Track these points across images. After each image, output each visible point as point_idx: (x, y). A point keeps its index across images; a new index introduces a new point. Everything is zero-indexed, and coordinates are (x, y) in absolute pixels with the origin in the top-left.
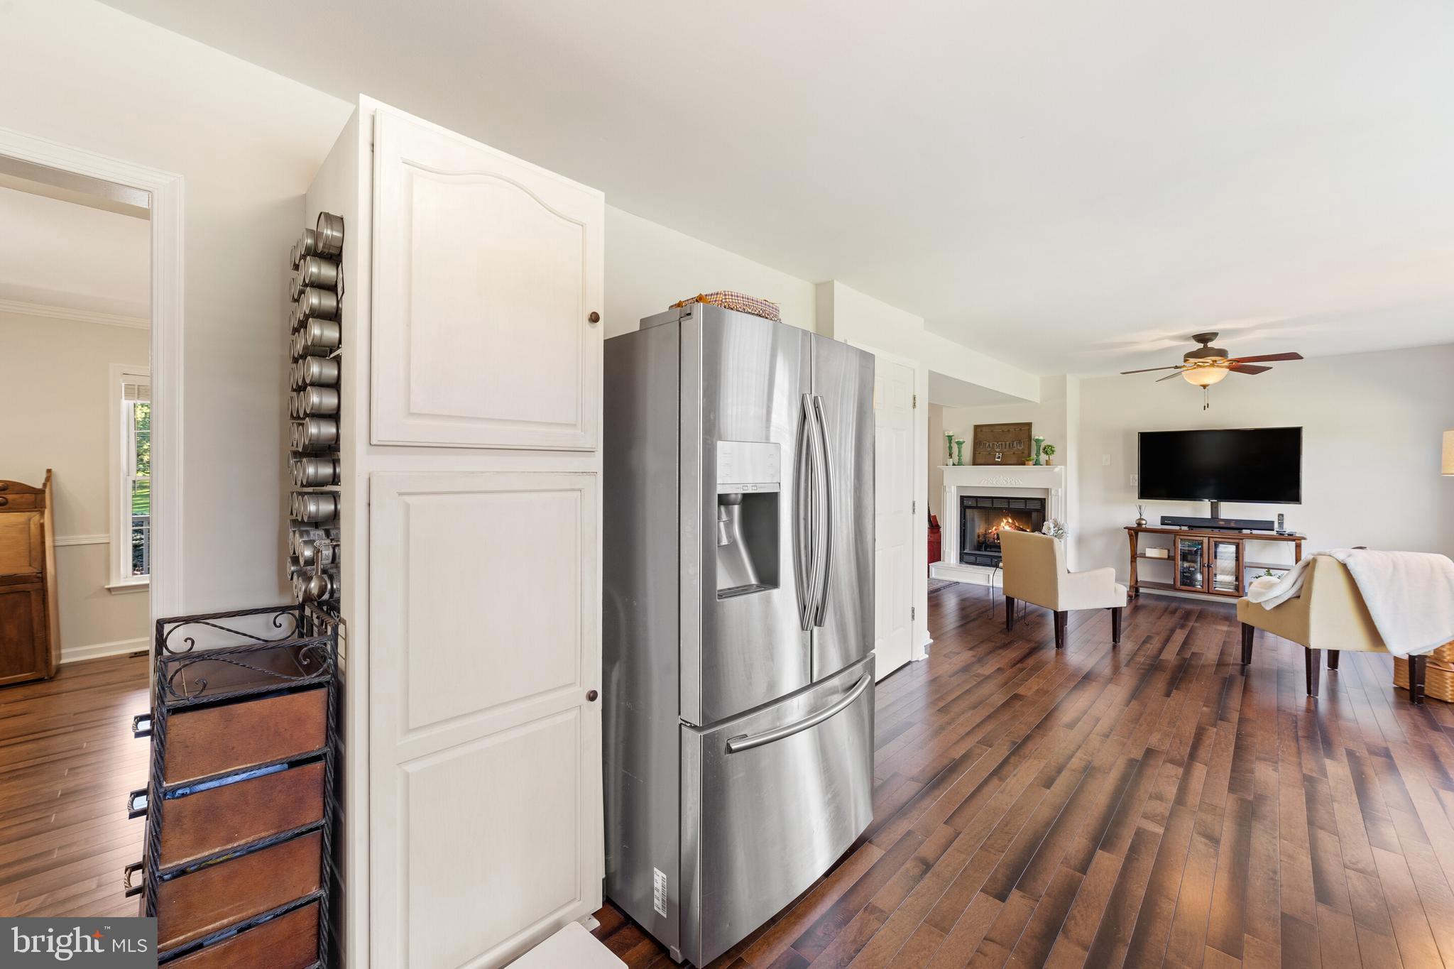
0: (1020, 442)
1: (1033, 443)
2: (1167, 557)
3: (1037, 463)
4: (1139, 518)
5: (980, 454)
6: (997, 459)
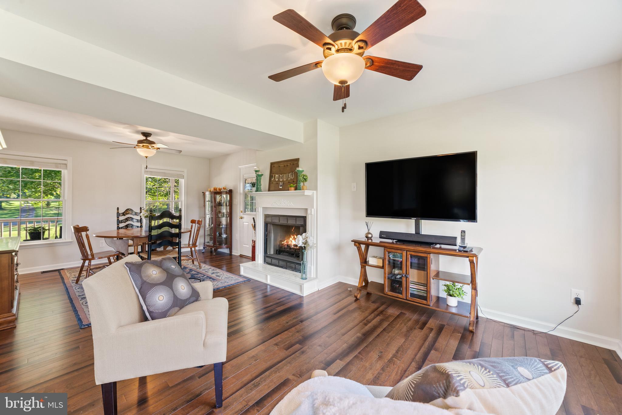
0: (292, 174)
1: (299, 174)
2: (381, 265)
3: (299, 189)
4: (367, 232)
5: (272, 183)
6: (280, 187)
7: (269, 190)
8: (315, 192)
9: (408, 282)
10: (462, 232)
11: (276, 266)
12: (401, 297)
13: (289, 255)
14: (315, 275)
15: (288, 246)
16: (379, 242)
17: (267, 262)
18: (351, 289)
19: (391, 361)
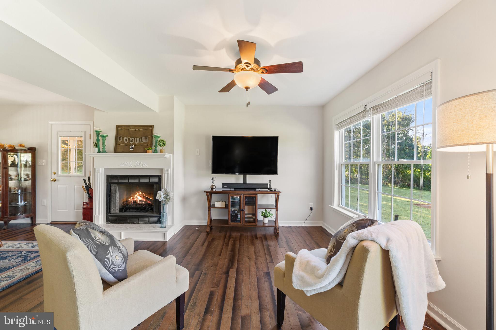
0: (146, 138)
1: (154, 139)
2: (224, 206)
3: (155, 152)
4: (212, 185)
5: (120, 145)
6: (130, 149)
7: (116, 151)
8: (171, 155)
9: (244, 214)
10: (269, 181)
11: (124, 223)
12: (240, 224)
13: (138, 211)
14: (171, 223)
15: (135, 202)
16: (222, 191)
17: (110, 222)
18: (198, 228)
19: (256, 259)
